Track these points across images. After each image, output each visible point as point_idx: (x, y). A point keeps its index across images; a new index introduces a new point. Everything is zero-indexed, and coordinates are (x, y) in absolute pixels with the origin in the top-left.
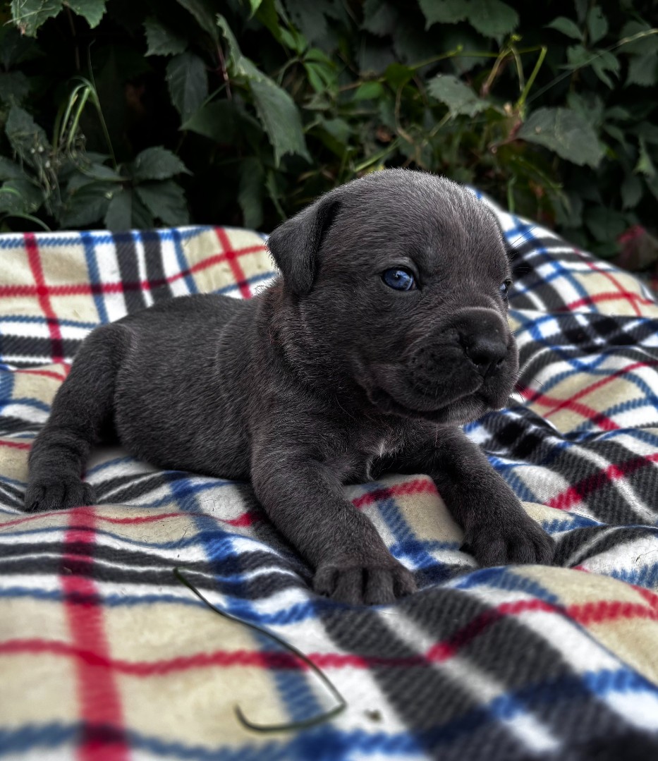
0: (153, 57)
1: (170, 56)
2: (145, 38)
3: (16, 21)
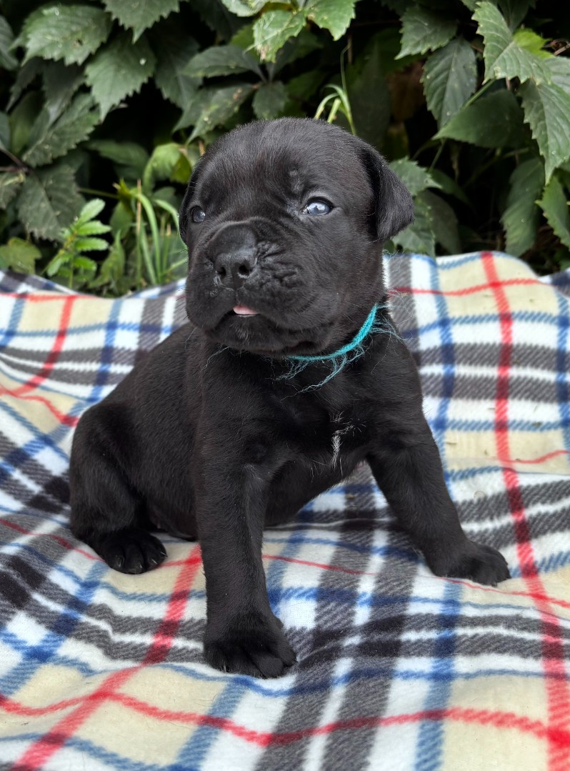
0: (407, 57)
3: (258, 46)
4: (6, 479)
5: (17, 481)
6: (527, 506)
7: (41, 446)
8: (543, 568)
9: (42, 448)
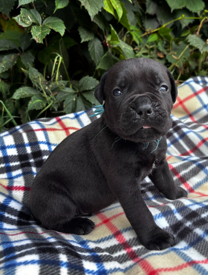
0: (84, 42)
1: (89, 41)
2: (80, 36)
3: (34, 38)
4: (4, 218)
5: (8, 217)
6: (179, 172)
7: (9, 200)
8: (195, 188)
9: (10, 201)
